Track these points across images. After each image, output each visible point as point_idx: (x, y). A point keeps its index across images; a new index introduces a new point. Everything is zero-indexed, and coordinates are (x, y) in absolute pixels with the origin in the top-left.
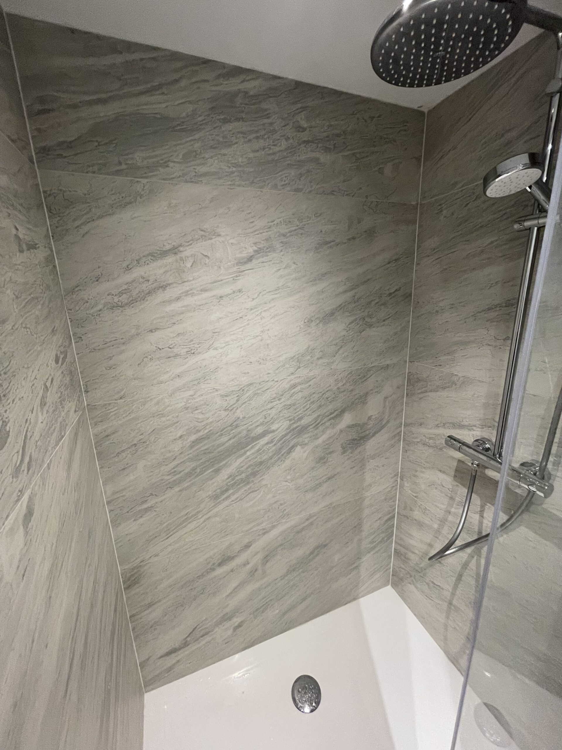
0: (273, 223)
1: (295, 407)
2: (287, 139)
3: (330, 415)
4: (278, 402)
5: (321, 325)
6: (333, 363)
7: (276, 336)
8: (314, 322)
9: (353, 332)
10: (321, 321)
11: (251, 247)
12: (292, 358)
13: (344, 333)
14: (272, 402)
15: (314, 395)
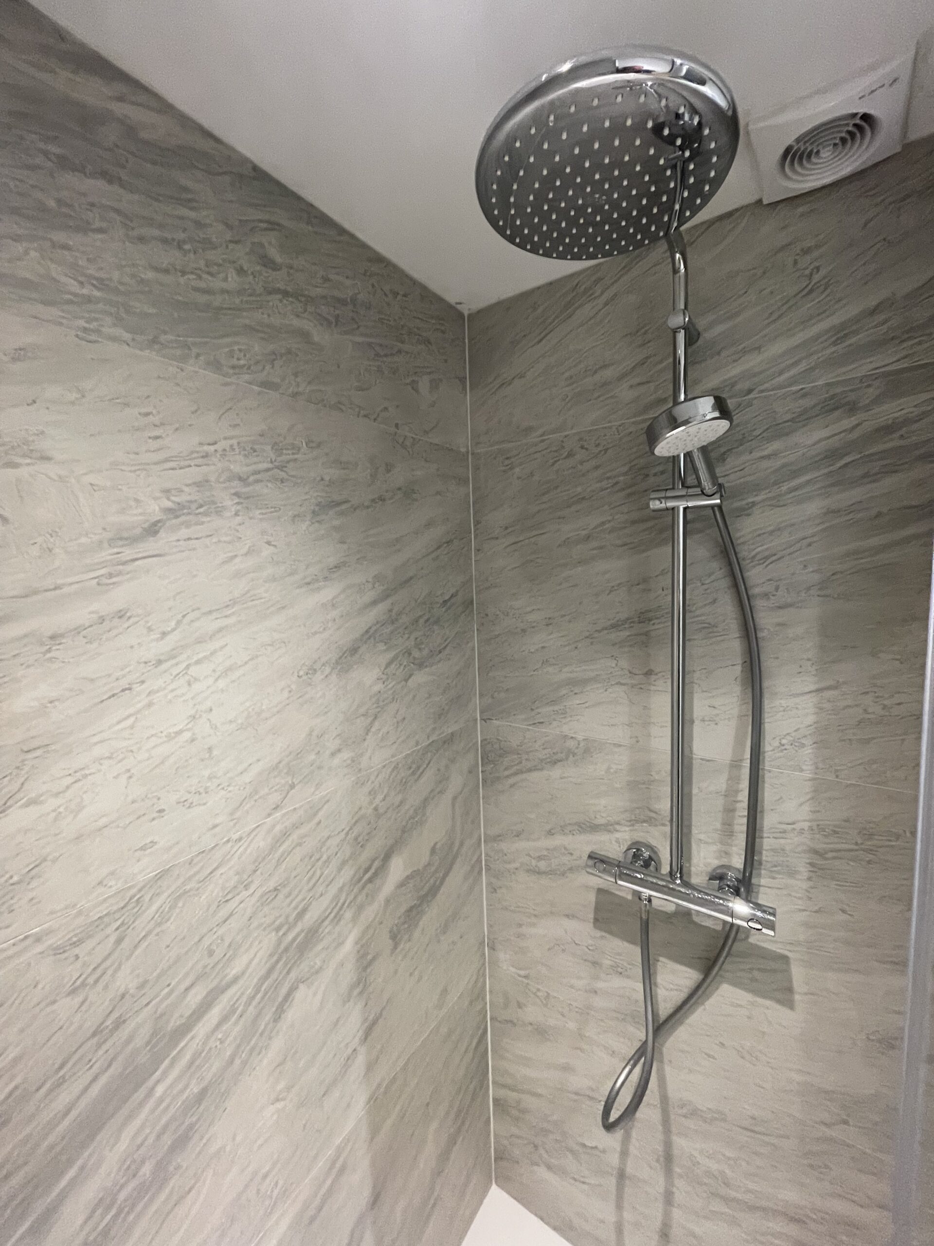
0: (212, 448)
1: (287, 889)
2: (241, 271)
3: (364, 874)
4: (245, 894)
5: (334, 677)
6: (362, 755)
7: (231, 722)
8: (319, 673)
9: (394, 683)
10: (333, 669)
11: (155, 499)
12: (276, 767)
13: (379, 686)
14: (227, 901)
15: (328, 843)
